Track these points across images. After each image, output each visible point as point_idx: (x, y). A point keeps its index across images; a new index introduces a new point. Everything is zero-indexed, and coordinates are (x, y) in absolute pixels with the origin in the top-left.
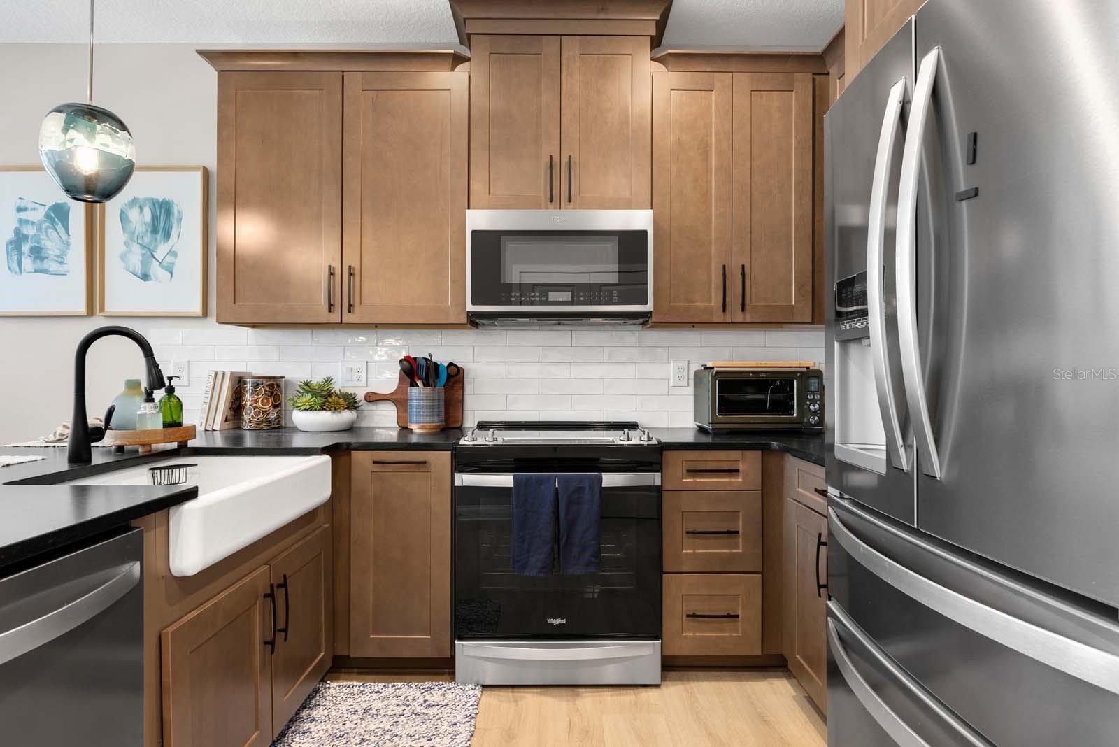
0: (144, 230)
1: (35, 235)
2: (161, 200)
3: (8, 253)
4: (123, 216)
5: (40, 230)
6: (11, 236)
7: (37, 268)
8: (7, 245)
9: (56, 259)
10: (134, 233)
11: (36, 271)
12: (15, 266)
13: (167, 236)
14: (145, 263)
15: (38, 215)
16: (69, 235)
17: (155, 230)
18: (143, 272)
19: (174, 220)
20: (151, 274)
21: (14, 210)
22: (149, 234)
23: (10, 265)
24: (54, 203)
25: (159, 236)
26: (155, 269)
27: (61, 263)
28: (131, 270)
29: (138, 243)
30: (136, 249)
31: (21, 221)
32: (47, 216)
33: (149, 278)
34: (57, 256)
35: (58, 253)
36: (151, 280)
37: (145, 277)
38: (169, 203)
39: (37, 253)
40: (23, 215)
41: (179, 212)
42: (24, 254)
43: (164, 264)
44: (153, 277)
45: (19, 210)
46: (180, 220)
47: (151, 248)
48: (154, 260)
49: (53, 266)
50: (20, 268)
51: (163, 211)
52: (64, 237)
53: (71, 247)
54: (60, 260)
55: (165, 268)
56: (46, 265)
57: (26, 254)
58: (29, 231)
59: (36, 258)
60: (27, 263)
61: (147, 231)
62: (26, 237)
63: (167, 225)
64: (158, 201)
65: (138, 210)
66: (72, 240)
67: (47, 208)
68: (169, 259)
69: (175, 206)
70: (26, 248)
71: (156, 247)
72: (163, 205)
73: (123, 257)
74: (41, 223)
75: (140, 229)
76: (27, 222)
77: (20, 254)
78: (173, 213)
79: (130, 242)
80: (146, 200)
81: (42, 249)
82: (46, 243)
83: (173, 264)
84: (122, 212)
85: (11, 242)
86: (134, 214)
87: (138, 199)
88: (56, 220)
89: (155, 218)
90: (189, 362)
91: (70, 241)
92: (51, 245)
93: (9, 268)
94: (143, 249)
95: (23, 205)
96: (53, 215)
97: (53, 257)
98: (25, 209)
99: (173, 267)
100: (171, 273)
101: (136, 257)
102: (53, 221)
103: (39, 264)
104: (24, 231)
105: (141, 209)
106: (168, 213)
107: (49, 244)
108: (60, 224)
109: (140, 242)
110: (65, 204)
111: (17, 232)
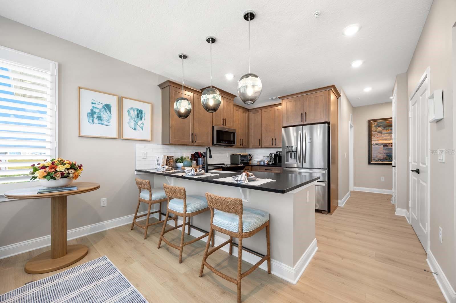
1: (99, 112)
2: (139, 109)
3: (88, 116)
6: (90, 111)
7: (99, 123)
8: (88, 114)
9: (107, 121)
10: (132, 117)
11: (99, 124)
12: (91, 121)
13: (141, 119)
14: (135, 125)
15: (100, 106)
16: (111, 114)
17: (138, 117)
19: (143, 115)
21: (90, 103)
22: (136, 118)
23: (89, 121)
24: (106, 104)
25: (139, 119)
26: (138, 127)
27: (108, 122)
28: (131, 127)
30: (133, 121)
31: (93, 107)
32: (103, 107)
34: (107, 120)
35: (108, 119)
37: (135, 129)
38: (142, 111)
39: (99, 118)
40: (94, 105)
41: (144, 113)
42: (94, 118)
43: (140, 126)
44: (137, 129)
45: (93, 103)
46: (145, 115)
48: (138, 125)
49: (105, 123)
50: (93, 122)
51: (140, 112)
52: (110, 115)
54: (108, 121)
55: (140, 127)
56: (102, 122)
57: (95, 118)
59: (99, 120)
60: (96, 120)
61: (135, 117)
62: (95, 113)
63: (141, 116)
66: (112, 116)
67: (103, 105)
68: (142, 125)
70: (95, 116)
71: (138, 122)
73: (128, 123)
74: (101, 109)
75: (134, 116)
76: (96, 108)
77: (93, 117)
79: (131, 119)
80: (136, 108)
81: (101, 117)
82: (102, 115)
83: (143, 127)
84: (128, 111)
85: (89, 113)
86: (132, 112)
87: (133, 108)
88: (107, 109)
89: (138, 114)
90: (146, 152)
91: (111, 116)
93: (89, 122)
95: (94, 102)
96: (105, 107)
97: (105, 120)
100: (142, 129)
101: (132, 123)
102: (105, 109)
103: (100, 121)
104: (95, 110)
105: (134, 111)
106: (142, 113)
107: (104, 116)
108: (108, 111)
109: (134, 119)
110: (110, 105)
111: (92, 110)
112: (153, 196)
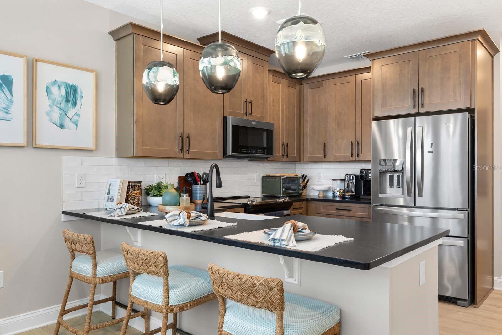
0: (61, 100)
2: (71, 84)
4: (48, 89)
9: (3, 110)
10: (55, 100)
13: (75, 104)
14: (61, 118)
16: (12, 95)
17: (67, 101)
18: (60, 124)
19: (78, 96)
20: (65, 124)
22: (64, 102)
25: (70, 104)
26: (67, 122)
27: (7, 113)
28: (53, 122)
29: (57, 106)
30: (56, 109)
33: (64, 127)
34: (4, 108)
35: (5, 106)
36: (65, 128)
37: (62, 126)
38: (76, 87)
41: (81, 92)
43: (73, 120)
44: (66, 126)
46: (82, 97)
47: (65, 110)
48: (67, 117)
51: (72, 90)
52: (9, 97)
53: (14, 103)
54: (6, 111)
55: (73, 122)
61: (63, 100)
63: (74, 98)
64: (69, 85)
65: (58, 88)
66: (14, 99)
68: (76, 118)
69: (79, 89)
71: (68, 110)
72: (72, 88)
73: (48, 114)
75: (59, 99)
78: (78, 93)
79: (52, 105)
80: (62, 82)
83: (78, 121)
84: (47, 88)
86: (55, 90)
87: (57, 81)
88: (4, 85)
89: (67, 94)
90: (85, 174)
94: (61, 111)
99: (77, 122)
100: (77, 126)
101: (56, 114)
105: (59, 87)
106: (75, 92)
108: (6, 88)
109: (59, 106)
110: (10, 76)
112: (99, 268)
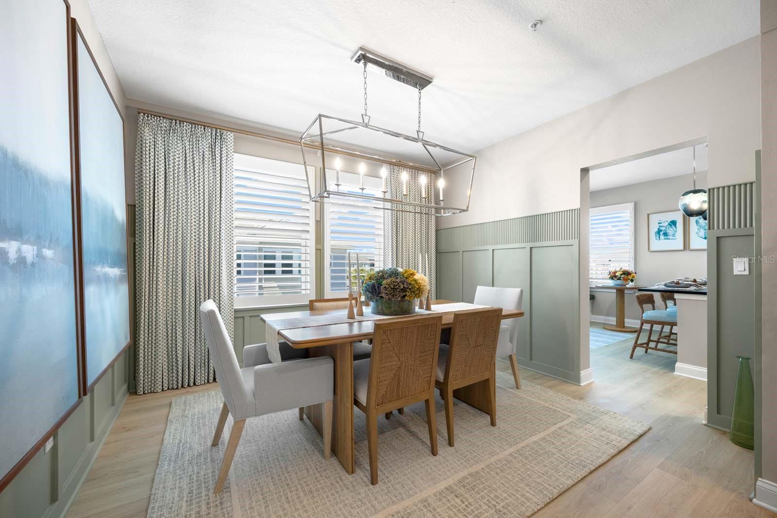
1: (665, 230)
3: (655, 235)
5: (666, 228)
6: (657, 230)
10: (701, 226)
11: (665, 239)
12: (658, 238)
14: (705, 234)
15: (666, 224)
18: (705, 237)
21: (657, 223)
23: (656, 238)
24: (671, 221)
28: (700, 236)
30: (702, 230)
31: (660, 226)
32: (669, 224)
35: (673, 234)
39: (665, 234)
40: (661, 225)
45: (659, 223)
49: (671, 237)
50: (659, 238)
52: (675, 229)
53: (678, 232)
54: (673, 236)
56: (668, 237)
57: (662, 235)
58: (663, 229)
60: (662, 237)
62: (661, 230)
67: (669, 222)
70: (661, 233)
73: (697, 233)
74: (667, 226)
75: (704, 225)
76: (662, 226)
77: (660, 235)
81: (667, 233)
82: (668, 231)
84: (697, 221)
85: (656, 232)
86: (701, 221)
91: (677, 230)
92: (670, 231)
95: (660, 222)
97: (671, 235)
98: (661, 223)
101: (702, 233)
102: (671, 225)
103: (666, 237)
104: (661, 229)
107: (669, 231)
108: (673, 226)
110: (675, 220)
111: (659, 229)
